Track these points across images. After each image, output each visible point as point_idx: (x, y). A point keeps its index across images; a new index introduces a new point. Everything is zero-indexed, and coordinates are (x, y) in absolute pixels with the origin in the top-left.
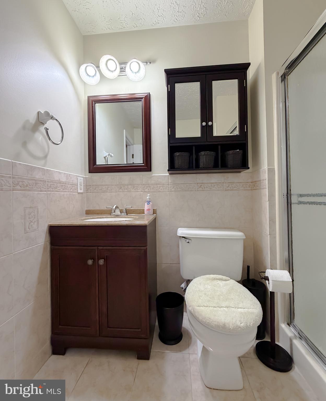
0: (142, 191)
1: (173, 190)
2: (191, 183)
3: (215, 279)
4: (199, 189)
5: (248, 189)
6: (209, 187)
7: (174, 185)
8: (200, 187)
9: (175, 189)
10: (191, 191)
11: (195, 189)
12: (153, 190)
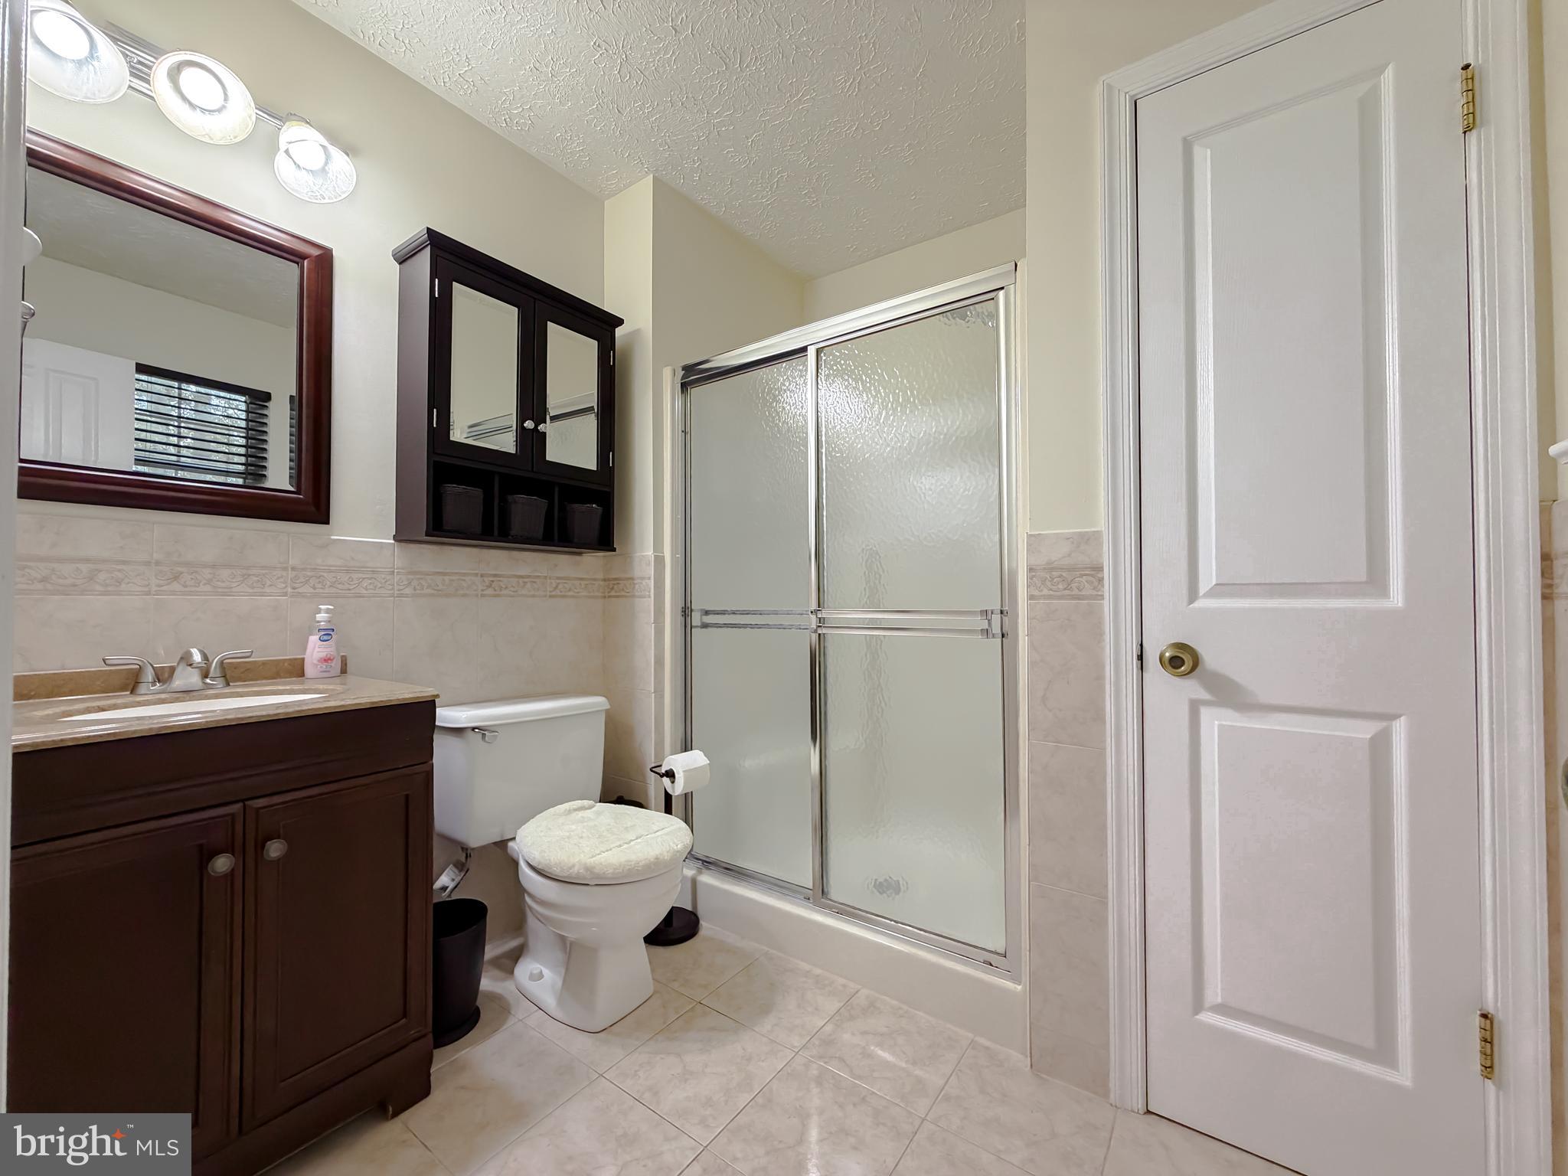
0: (286, 593)
1: (408, 591)
2: (465, 574)
3: (570, 812)
4: (484, 593)
5: (597, 594)
6: (512, 586)
7: (410, 577)
8: (490, 586)
9: (415, 589)
10: (464, 595)
11: (475, 590)
12: (333, 590)
